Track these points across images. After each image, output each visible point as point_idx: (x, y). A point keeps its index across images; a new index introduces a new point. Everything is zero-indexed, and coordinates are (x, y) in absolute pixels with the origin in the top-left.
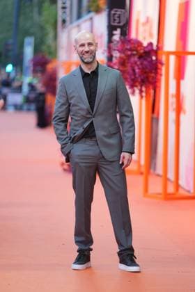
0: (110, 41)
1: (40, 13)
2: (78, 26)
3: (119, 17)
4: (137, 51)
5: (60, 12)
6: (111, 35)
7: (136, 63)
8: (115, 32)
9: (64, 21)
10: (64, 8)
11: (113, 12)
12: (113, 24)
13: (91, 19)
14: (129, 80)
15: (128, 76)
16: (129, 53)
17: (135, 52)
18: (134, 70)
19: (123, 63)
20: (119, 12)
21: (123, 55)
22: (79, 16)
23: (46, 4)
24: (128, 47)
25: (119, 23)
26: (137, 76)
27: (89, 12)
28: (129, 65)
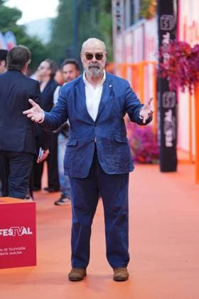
0: (161, 44)
1: (97, 21)
2: (132, 32)
3: (168, 22)
4: (185, 52)
5: (115, 20)
6: (161, 39)
7: (185, 63)
8: (165, 36)
9: (119, 28)
10: (118, 16)
11: (162, 18)
12: (163, 29)
13: (143, 25)
14: (179, 79)
15: (178, 76)
16: (178, 54)
17: (183, 54)
18: (183, 70)
19: (173, 63)
20: (168, 17)
21: (173, 57)
22: (132, 23)
23: (102, 14)
24: (177, 49)
25: (168, 27)
26: (186, 75)
27: (141, 18)
28: (179, 65)
